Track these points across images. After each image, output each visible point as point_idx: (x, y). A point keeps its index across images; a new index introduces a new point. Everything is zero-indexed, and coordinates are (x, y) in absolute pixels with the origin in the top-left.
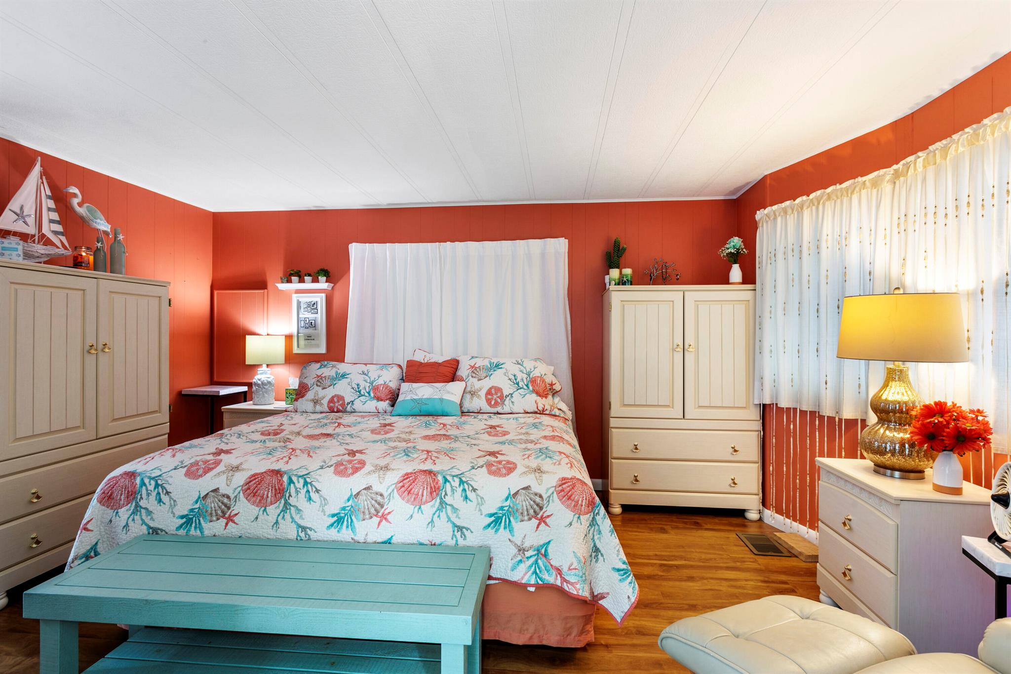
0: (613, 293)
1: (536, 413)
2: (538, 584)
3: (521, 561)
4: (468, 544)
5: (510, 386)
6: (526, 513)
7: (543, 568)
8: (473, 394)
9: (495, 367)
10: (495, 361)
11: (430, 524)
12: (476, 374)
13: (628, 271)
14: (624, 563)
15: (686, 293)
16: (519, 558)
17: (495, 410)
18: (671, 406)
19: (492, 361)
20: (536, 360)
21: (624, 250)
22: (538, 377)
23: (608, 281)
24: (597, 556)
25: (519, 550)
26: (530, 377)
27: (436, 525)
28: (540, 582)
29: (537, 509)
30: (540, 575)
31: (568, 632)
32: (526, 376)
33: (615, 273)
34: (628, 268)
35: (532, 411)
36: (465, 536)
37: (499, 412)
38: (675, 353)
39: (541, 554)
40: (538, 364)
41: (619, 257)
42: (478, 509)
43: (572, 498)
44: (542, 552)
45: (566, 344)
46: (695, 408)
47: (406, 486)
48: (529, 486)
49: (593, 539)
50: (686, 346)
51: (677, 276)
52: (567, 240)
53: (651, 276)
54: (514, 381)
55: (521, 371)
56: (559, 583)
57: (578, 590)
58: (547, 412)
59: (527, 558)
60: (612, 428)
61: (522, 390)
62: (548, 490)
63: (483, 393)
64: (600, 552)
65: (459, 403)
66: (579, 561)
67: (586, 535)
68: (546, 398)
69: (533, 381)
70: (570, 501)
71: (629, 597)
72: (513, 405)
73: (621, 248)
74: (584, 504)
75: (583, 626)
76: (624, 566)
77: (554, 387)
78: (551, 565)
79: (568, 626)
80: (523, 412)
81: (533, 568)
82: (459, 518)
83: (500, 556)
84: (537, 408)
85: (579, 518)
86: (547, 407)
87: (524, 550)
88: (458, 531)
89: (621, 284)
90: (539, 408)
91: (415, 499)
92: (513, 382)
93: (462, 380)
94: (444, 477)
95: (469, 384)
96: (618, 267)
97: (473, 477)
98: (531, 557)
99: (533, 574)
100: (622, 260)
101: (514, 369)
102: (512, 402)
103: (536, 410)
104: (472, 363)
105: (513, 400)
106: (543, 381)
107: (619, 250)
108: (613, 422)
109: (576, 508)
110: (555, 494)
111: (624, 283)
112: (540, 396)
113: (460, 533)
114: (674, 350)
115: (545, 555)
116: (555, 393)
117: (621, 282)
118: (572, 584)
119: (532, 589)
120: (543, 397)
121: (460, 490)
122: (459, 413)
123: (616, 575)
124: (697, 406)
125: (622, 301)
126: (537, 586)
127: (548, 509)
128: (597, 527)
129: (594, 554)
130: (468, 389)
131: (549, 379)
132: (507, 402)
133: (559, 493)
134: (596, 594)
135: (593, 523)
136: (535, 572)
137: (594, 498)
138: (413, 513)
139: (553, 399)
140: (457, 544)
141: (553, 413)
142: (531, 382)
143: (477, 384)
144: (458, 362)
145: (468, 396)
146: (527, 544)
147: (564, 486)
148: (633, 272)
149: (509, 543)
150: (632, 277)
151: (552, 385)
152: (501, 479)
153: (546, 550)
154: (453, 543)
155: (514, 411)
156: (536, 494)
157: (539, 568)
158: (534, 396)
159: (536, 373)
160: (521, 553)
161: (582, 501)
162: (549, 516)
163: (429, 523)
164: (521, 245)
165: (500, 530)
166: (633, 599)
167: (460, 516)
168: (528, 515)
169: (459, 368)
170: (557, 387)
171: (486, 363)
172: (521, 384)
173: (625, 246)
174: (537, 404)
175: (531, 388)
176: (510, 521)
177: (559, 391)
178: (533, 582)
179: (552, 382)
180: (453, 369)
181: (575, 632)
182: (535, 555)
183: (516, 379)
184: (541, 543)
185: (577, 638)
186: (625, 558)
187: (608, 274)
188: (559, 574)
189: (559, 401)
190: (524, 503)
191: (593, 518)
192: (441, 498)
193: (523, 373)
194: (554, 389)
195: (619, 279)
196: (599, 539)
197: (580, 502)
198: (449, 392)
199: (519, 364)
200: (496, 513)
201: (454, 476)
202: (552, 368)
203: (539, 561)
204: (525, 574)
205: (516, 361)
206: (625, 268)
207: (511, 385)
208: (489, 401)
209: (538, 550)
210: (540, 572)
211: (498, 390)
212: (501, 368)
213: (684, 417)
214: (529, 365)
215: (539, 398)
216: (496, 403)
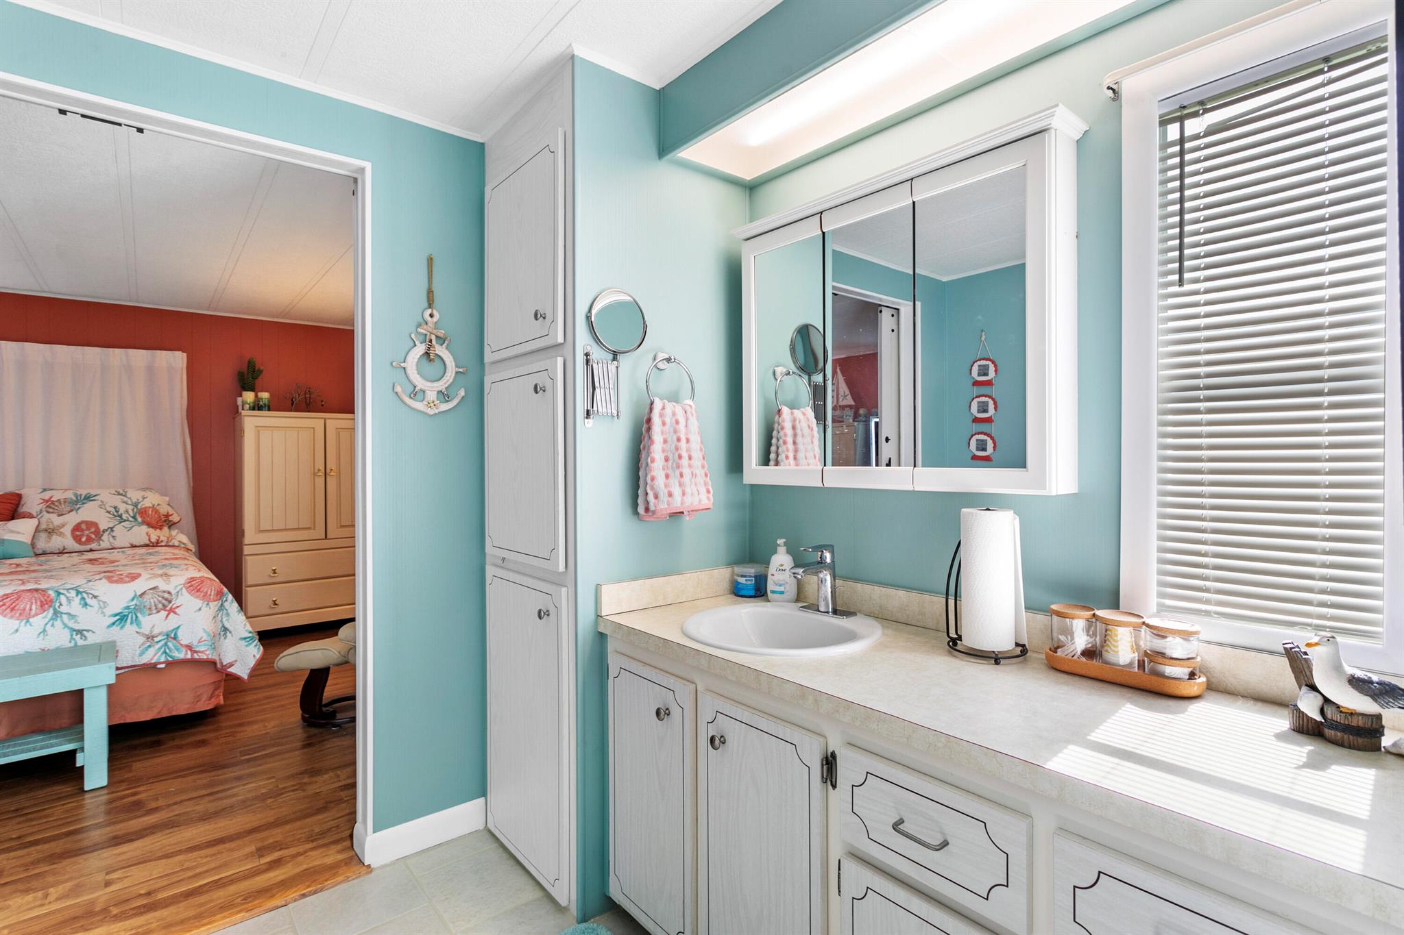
0: (246, 418)
1: (147, 545)
2: (168, 661)
3: (150, 646)
4: (88, 643)
5: (108, 519)
6: (154, 608)
7: (173, 648)
8: (50, 532)
9: (84, 499)
10: (84, 492)
11: (42, 634)
12: (53, 509)
13: (265, 395)
14: (250, 632)
15: (328, 421)
16: (148, 644)
17: (88, 547)
18: (313, 527)
19: (79, 493)
20: (144, 489)
21: (261, 372)
22: (150, 507)
23: (241, 404)
24: (225, 634)
25: (148, 638)
26: (137, 508)
27: (49, 632)
28: (170, 659)
29: (166, 603)
30: (171, 654)
31: (198, 699)
32: (132, 507)
33: (249, 396)
34: (265, 392)
35: (142, 543)
36: (85, 637)
37: (93, 549)
38: (316, 477)
39: (171, 638)
40: (148, 494)
41: (255, 378)
42: (100, 612)
43: (201, 590)
44: (172, 636)
45: (185, 472)
46: (337, 528)
47: (7, 604)
48: (157, 586)
49: (221, 621)
50: (328, 471)
51: (322, 401)
52: (185, 354)
53: (292, 400)
54: (115, 513)
55: (124, 502)
56: (189, 656)
57: (207, 655)
58: (163, 544)
59: (157, 642)
60: (246, 555)
61: (127, 522)
62: (176, 587)
63: (67, 530)
64: (228, 630)
65: (30, 543)
66: (209, 635)
67: (214, 617)
68: (161, 529)
69: (143, 512)
70: (199, 593)
71: (254, 656)
72: (115, 539)
73: (256, 369)
74: (212, 594)
75: (214, 691)
76: (250, 635)
77: (171, 518)
78: (181, 645)
79: (198, 693)
80: (129, 546)
81: (163, 649)
82: (78, 623)
83: (127, 647)
84: (149, 540)
85: (208, 604)
86: (162, 538)
87: (153, 637)
88: (77, 634)
89: (256, 408)
90: (152, 540)
91: (20, 614)
92: (114, 515)
93: (30, 516)
94: (56, 591)
95: (43, 520)
96: (252, 390)
97: (94, 587)
98: (160, 641)
99: (163, 653)
100: (259, 382)
101: (113, 501)
102: (113, 537)
103: (148, 542)
104: (47, 495)
105: (114, 534)
106: (157, 512)
107: (254, 371)
108: (247, 550)
109: (206, 598)
110: (184, 589)
111: (260, 408)
112: (153, 527)
113: (79, 636)
114: (315, 474)
115: (175, 638)
116: (171, 525)
117: (257, 407)
118: (202, 652)
119: (163, 666)
120: (157, 528)
121: (77, 600)
122: (32, 554)
123: (244, 643)
124: (339, 525)
125: (256, 427)
126: (168, 664)
127: (178, 601)
128: (225, 612)
129: (222, 633)
130: (43, 526)
131: (164, 509)
132: (105, 537)
133: (187, 588)
134: (224, 664)
135: (222, 608)
136: (165, 652)
137: (222, 589)
138: (20, 627)
139: (170, 531)
140: (76, 645)
141: (171, 544)
142: (139, 514)
143: (56, 520)
144: (19, 496)
145: (43, 535)
146: (156, 631)
147: (193, 583)
148: (271, 395)
149: (137, 635)
150: (269, 401)
151: (167, 516)
152: (125, 585)
153: (175, 634)
154: (72, 644)
155: (116, 546)
156: (164, 592)
157: (169, 649)
158: (145, 528)
159: (147, 503)
160: (149, 640)
161: (211, 592)
162: (178, 607)
163: (40, 633)
164: (116, 356)
165: (126, 626)
166: (258, 656)
167: (79, 621)
168: (156, 609)
169: (22, 503)
170: (175, 518)
171: (70, 495)
172: (125, 516)
173: (261, 368)
174: (149, 536)
175: (140, 520)
176: (137, 617)
177: (179, 521)
178: (163, 659)
179: (168, 513)
180: (13, 506)
181: (205, 697)
182: (164, 639)
183: (117, 512)
184: (171, 629)
185: (207, 702)
186: (251, 629)
187: (241, 396)
188: (189, 649)
189: (178, 533)
190: (152, 600)
191: (222, 605)
192: (55, 609)
193: (127, 504)
194: (171, 521)
195: (254, 402)
196: (228, 620)
197: (209, 593)
198: (12, 532)
199: (119, 494)
200: (121, 613)
201: (68, 589)
202: (167, 499)
203: (169, 643)
204: (154, 656)
205: (116, 491)
206: (262, 391)
207: (110, 518)
208: (77, 539)
209: (168, 635)
210: (170, 651)
211: (91, 524)
212: (94, 500)
213: (326, 537)
214: (134, 495)
215: (151, 530)
216: (89, 540)
